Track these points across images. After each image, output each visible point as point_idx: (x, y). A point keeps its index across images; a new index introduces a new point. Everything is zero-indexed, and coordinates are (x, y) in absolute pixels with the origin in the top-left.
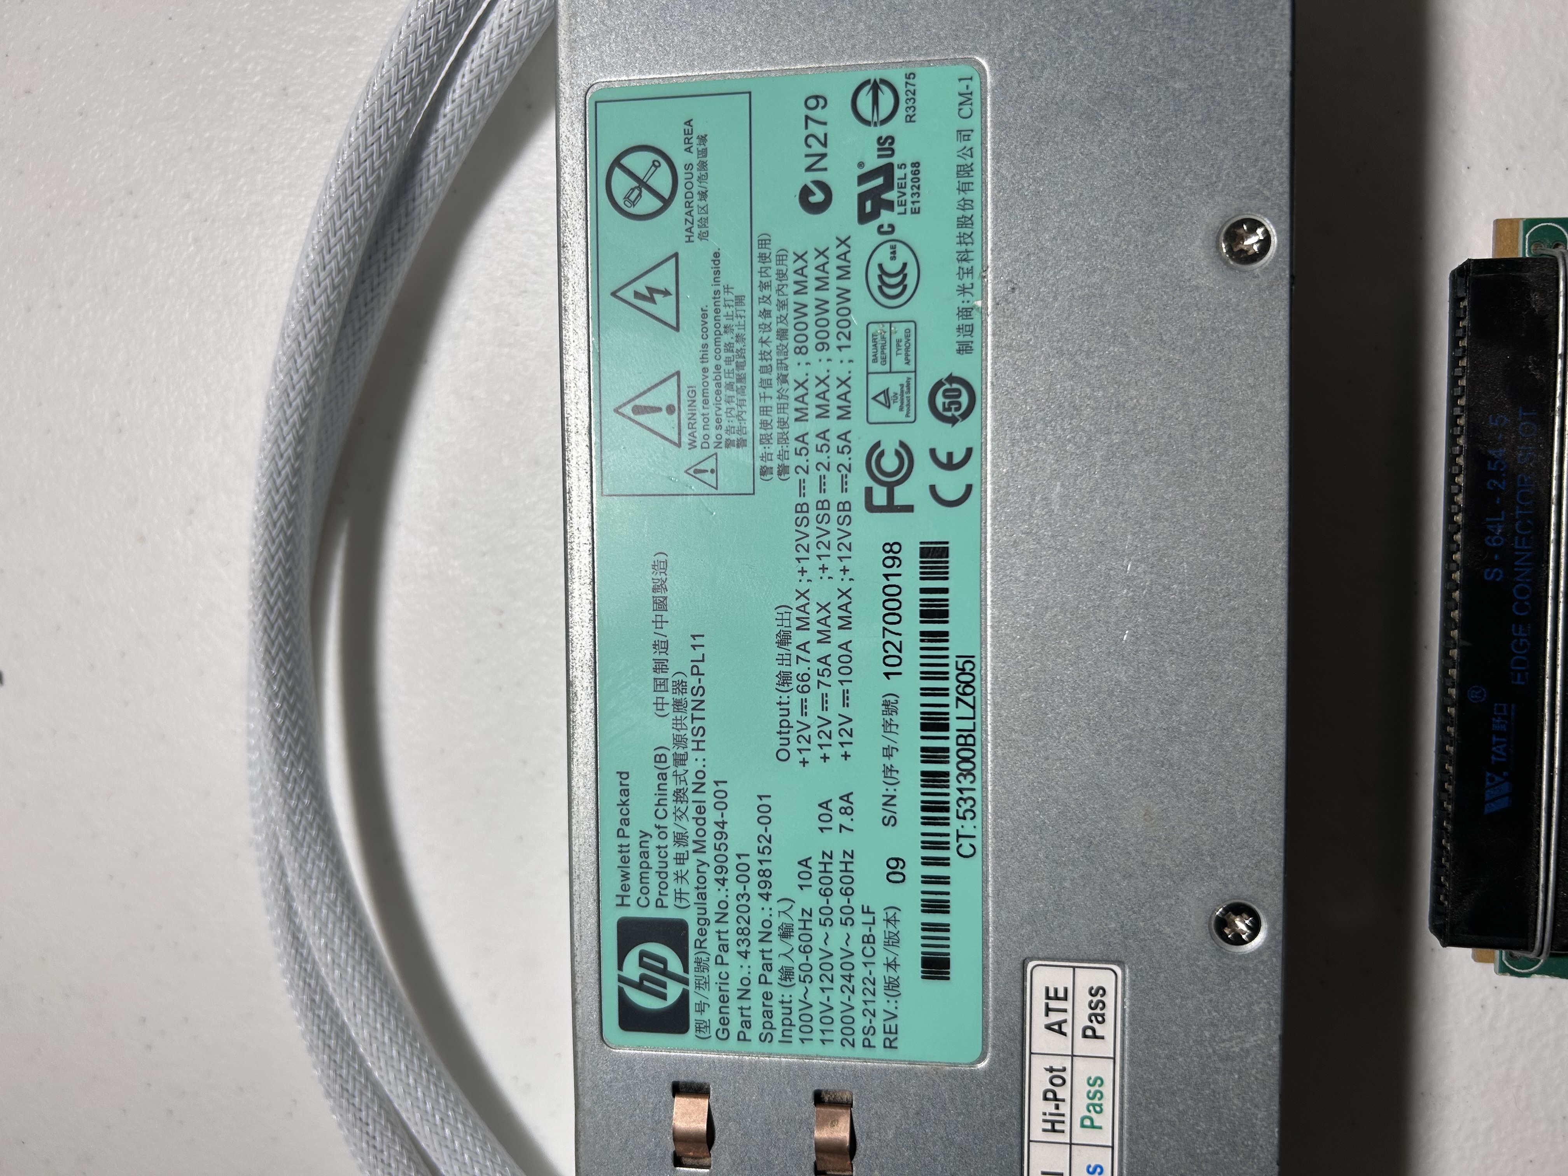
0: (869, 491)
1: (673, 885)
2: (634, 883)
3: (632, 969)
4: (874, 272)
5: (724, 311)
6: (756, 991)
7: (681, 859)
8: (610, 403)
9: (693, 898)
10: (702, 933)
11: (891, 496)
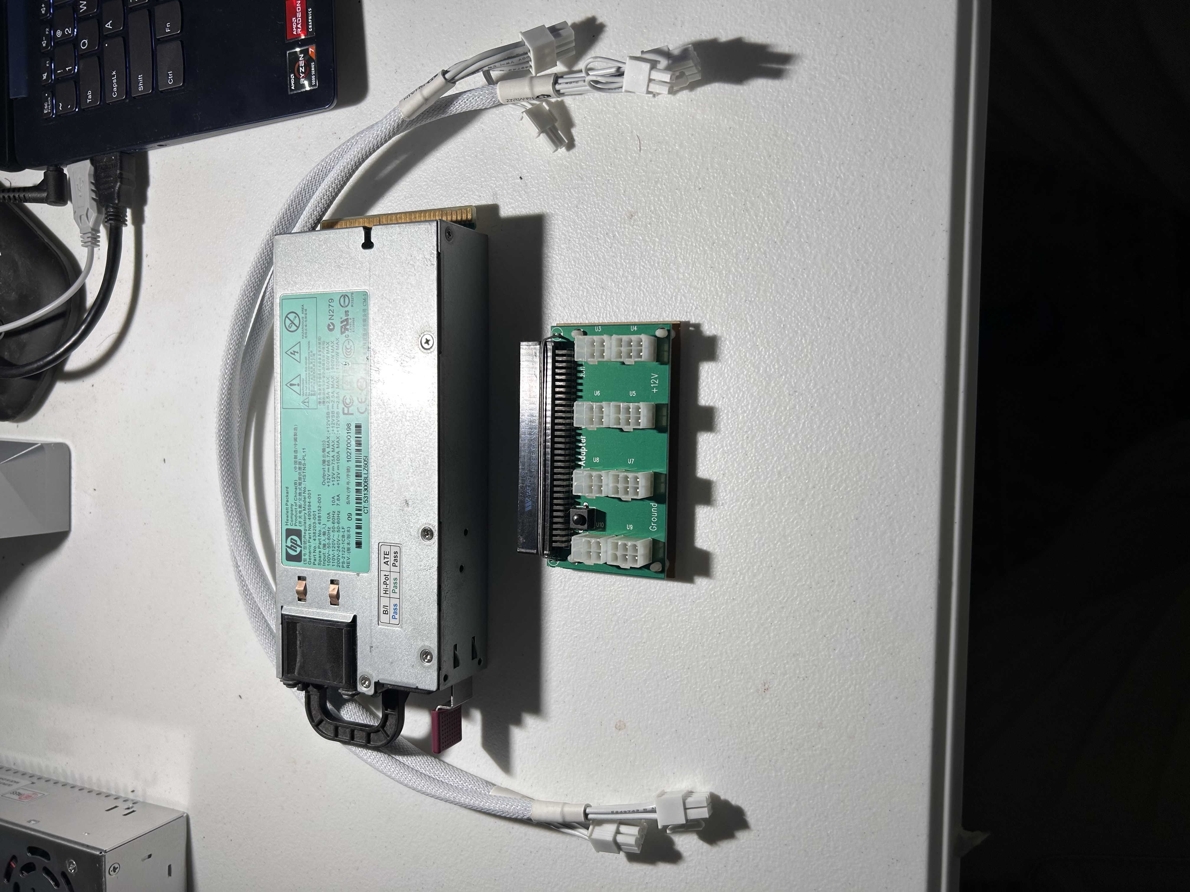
0: (343, 408)
1: (299, 520)
2: (289, 519)
3: (289, 544)
4: (344, 348)
5: (311, 358)
6: (318, 550)
7: (300, 512)
8: (284, 383)
9: (303, 523)
10: (305, 533)
11: (348, 411)
